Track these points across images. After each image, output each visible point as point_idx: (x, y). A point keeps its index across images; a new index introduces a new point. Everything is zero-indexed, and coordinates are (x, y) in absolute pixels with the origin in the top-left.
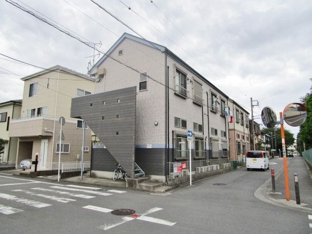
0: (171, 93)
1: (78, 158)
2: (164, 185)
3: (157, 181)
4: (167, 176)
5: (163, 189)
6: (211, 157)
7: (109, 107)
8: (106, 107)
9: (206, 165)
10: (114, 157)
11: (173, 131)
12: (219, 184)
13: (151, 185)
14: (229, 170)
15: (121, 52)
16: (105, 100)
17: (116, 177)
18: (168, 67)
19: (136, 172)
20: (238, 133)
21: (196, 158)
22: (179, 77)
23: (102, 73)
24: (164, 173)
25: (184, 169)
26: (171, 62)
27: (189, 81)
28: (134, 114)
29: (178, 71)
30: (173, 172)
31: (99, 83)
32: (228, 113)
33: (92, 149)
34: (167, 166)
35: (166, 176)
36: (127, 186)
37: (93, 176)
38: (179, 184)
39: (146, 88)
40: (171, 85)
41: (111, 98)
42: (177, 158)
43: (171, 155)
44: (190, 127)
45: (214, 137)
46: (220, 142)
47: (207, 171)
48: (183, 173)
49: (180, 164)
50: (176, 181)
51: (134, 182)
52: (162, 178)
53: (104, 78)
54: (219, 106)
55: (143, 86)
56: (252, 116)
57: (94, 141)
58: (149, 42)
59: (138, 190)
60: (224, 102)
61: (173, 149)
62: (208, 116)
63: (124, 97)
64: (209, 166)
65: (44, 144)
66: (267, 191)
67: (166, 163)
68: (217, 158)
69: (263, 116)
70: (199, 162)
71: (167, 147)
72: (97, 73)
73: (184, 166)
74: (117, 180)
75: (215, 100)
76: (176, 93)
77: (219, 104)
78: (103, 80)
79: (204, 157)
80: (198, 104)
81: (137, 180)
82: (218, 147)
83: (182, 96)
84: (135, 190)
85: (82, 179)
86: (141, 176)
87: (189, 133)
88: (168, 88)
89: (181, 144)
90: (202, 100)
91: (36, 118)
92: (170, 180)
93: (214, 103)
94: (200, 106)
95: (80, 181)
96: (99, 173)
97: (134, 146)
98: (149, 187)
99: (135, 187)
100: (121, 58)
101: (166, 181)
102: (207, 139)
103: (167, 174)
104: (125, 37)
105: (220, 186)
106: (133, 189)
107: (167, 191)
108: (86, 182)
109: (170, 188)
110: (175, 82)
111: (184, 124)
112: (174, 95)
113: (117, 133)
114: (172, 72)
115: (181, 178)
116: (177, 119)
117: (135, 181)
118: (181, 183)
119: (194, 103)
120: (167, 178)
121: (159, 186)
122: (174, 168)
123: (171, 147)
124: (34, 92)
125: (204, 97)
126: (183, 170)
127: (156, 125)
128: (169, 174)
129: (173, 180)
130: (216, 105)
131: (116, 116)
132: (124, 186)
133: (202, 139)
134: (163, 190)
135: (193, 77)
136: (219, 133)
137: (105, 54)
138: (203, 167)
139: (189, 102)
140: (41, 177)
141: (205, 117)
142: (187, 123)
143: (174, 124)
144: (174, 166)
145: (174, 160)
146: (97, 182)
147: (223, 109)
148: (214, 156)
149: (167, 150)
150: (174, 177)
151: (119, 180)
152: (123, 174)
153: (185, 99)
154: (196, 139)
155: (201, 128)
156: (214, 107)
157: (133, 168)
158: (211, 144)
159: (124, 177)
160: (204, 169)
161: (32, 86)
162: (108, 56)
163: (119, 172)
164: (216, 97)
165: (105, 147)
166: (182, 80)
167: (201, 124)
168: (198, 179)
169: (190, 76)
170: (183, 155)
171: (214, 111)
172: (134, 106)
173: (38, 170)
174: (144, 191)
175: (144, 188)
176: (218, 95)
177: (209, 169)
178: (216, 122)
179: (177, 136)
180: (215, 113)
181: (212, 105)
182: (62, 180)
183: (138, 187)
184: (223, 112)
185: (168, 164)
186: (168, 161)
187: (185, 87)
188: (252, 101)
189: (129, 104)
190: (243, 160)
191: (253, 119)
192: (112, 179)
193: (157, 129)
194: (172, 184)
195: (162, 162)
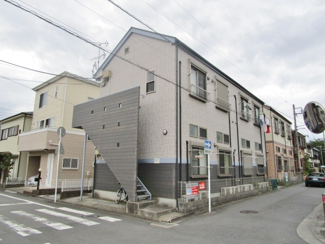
0: (185, 95)
1: (88, 174)
2: (174, 211)
3: (166, 206)
4: (179, 199)
5: (169, 217)
6: (242, 175)
7: (110, 113)
8: (107, 114)
9: (235, 185)
10: (114, 174)
11: (187, 142)
12: (248, 212)
13: (155, 211)
14: (265, 192)
15: (127, 50)
16: (106, 105)
17: (119, 198)
18: (180, 62)
19: (139, 194)
20: (279, 146)
21: (221, 175)
22: (197, 75)
23: (107, 76)
24: (174, 196)
25: (203, 189)
26: (184, 57)
27: (210, 80)
28: (136, 121)
29: (194, 68)
30: (185, 194)
32: (263, 121)
33: (95, 164)
34: (178, 186)
35: (176, 199)
36: (127, 212)
37: (96, 196)
38: (195, 211)
39: (153, 90)
40: (184, 84)
41: (112, 103)
42: (193, 177)
43: (185, 172)
44: (212, 136)
45: (246, 150)
46: (254, 156)
47: (237, 192)
48: (201, 196)
49: (196, 184)
51: (135, 206)
52: (172, 202)
53: (110, 81)
54: (251, 113)
55: (150, 86)
56: (296, 126)
57: (98, 155)
59: (139, 217)
60: (259, 109)
61: (187, 165)
62: (237, 124)
63: (126, 100)
64: (238, 186)
67: (177, 184)
68: (250, 176)
70: (225, 181)
71: (179, 162)
72: (102, 77)
73: (202, 186)
74: (120, 202)
75: (245, 104)
76: (192, 94)
77: (250, 109)
78: (109, 84)
79: (231, 175)
80: (222, 109)
81: (138, 203)
82: (251, 163)
83: (201, 99)
85: (82, 200)
86: (147, 198)
87: (206, 144)
88: (180, 87)
89: (199, 159)
90: (228, 105)
91: (45, 129)
92: (182, 205)
93: (245, 109)
94: (226, 112)
95: (78, 203)
96: (102, 193)
97: (136, 161)
98: (153, 214)
99: (136, 213)
100: (127, 57)
101: (177, 206)
102: (236, 153)
103: (178, 196)
104: (132, 33)
105: (249, 215)
106: (132, 216)
107: (173, 220)
108: (84, 204)
109: (179, 215)
110: (191, 81)
111: (203, 133)
112: (189, 97)
113: (118, 145)
114: (186, 69)
115: (197, 202)
116: (192, 127)
119: (216, 107)
120: (179, 202)
121: (166, 213)
122: (187, 190)
123: (184, 161)
124: (44, 102)
125: (231, 101)
126: (201, 192)
127: (165, 134)
128: (180, 197)
129: (186, 205)
130: (247, 111)
131: (117, 124)
132: (124, 211)
133: (229, 152)
134: (170, 220)
135: (215, 76)
136: (252, 145)
138: (231, 187)
139: (210, 106)
140: (42, 196)
141: (233, 126)
142: (208, 132)
143: (188, 133)
144: (187, 186)
145: (189, 179)
146: (96, 205)
147: (257, 117)
148: (246, 173)
149: (178, 166)
150: (187, 201)
151: (122, 202)
152: (126, 195)
153: (204, 102)
154: (220, 152)
155: (227, 139)
156: (245, 114)
157: (135, 188)
158: (241, 159)
159: (127, 199)
160: (232, 190)
161: (42, 96)
163: (122, 193)
164: (247, 102)
166: (199, 80)
167: (228, 133)
168: (219, 204)
169: (210, 74)
170: (202, 172)
171: (246, 118)
173: (40, 188)
174: (146, 219)
175: (147, 215)
176: (250, 100)
177: (239, 190)
178: (249, 132)
179: (193, 148)
180: (247, 121)
181: (242, 112)
182: (61, 200)
183: (139, 214)
184: (257, 120)
185: (180, 184)
186: (180, 180)
187: (205, 88)
188: (294, 108)
189: (132, 108)
190: (285, 178)
191: (296, 130)
192: (114, 201)
193: (166, 139)
194: (184, 210)
195: (172, 181)
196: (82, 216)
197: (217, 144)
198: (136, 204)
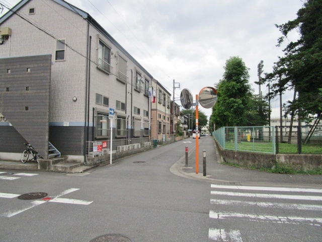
0: (93, 67)
2: (82, 165)
3: (74, 161)
4: (86, 155)
5: (81, 169)
6: (133, 136)
7: (15, 76)
8: (11, 76)
9: (127, 144)
10: (23, 136)
11: (94, 109)
12: (138, 162)
13: (68, 166)
14: (149, 149)
15: (32, 11)
16: (10, 67)
17: (26, 159)
18: (91, 37)
19: (50, 152)
20: (160, 113)
21: (118, 136)
22: (103, 49)
23: (6, 33)
24: (82, 152)
25: (105, 147)
26: (94, 32)
27: (113, 55)
28: (48, 87)
29: (102, 43)
30: (92, 151)
31: (2, 46)
32: (151, 92)
34: (86, 145)
35: (84, 155)
36: (39, 168)
38: (99, 163)
39: (63, 58)
40: (93, 58)
41: (18, 66)
42: (98, 137)
43: (91, 133)
44: (112, 104)
45: (136, 116)
46: (142, 121)
47: (128, 149)
48: (103, 153)
49: (100, 143)
50: (95, 160)
51: (47, 163)
52: (80, 158)
53: (9, 39)
54: (143, 86)
55: (60, 55)
56: (174, 98)
58: (69, 4)
59: (52, 171)
60: (148, 82)
61: (93, 127)
62: (131, 94)
63: (36, 65)
64: (130, 145)
66: (181, 166)
67: (85, 143)
68: (139, 137)
69: (182, 98)
70: (121, 141)
71: (87, 125)
73: (105, 145)
74: (26, 162)
75: (139, 78)
76: (99, 67)
77: (143, 83)
78: (8, 43)
79: (125, 136)
80: (121, 81)
81: (51, 160)
82: (140, 127)
83: (105, 71)
84: (48, 171)
86: (56, 157)
87: (111, 111)
88: (90, 60)
89: (102, 123)
90: (126, 78)
92: (89, 160)
93: (138, 82)
94: (124, 83)
97: (47, 124)
98: (66, 168)
99: (49, 169)
100: (32, 18)
101: (85, 161)
102: (130, 118)
103: (86, 153)
105: (140, 164)
106: (46, 171)
107: (84, 171)
109: (88, 167)
110: (98, 54)
111: (106, 101)
112: (96, 70)
113: (27, 108)
114: (95, 43)
115: (101, 157)
116: (98, 96)
118: (101, 163)
119: (117, 79)
120: (86, 158)
121: (77, 166)
122: (94, 147)
123: (91, 125)
125: (129, 75)
126: (103, 149)
127: (75, 101)
128: (88, 154)
129: (93, 160)
130: (140, 84)
131: (25, 88)
132: (35, 168)
133: (124, 118)
134: (81, 171)
135: (118, 52)
136: (142, 112)
137: (11, 10)
138: (125, 146)
139: (112, 78)
141: (129, 96)
142: (110, 100)
143: (95, 101)
144: (94, 145)
145: (94, 139)
147: (147, 89)
148: (136, 135)
149: (86, 128)
150: (93, 157)
151: (30, 161)
152: (34, 155)
153: (108, 74)
154: (118, 117)
155: (124, 106)
156: (138, 86)
157: (47, 147)
158: (133, 123)
159: (35, 158)
160: (125, 148)
162: (15, 13)
163: (30, 153)
164: (140, 75)
165: (10, 125)
166: (105, 54)
167: (124, 102)
168: (118, 158)
169: (114, 50)
170: (104, 133)
171: (138, 90)
172: (49, 77)
174: (60, 172)
175: (60, 170)
176: (143, 74)
177: (130, 148)
178: (139, 101)
179: (98, 114)
180: (139, 92)
181: (136, 84)
183: (52, 169)
184: (147, 91)
185: (88, 143)
186: (88, 140)
187: (109, 62)
188: (174, 83)
189: (43, 75)
190: (163, 139)
191: (174, 101)
192: (20, 161)
193: (75, 106)
194: (91, 163)
195: (81, 141)
197: (116, 110)
198: (49, 161)
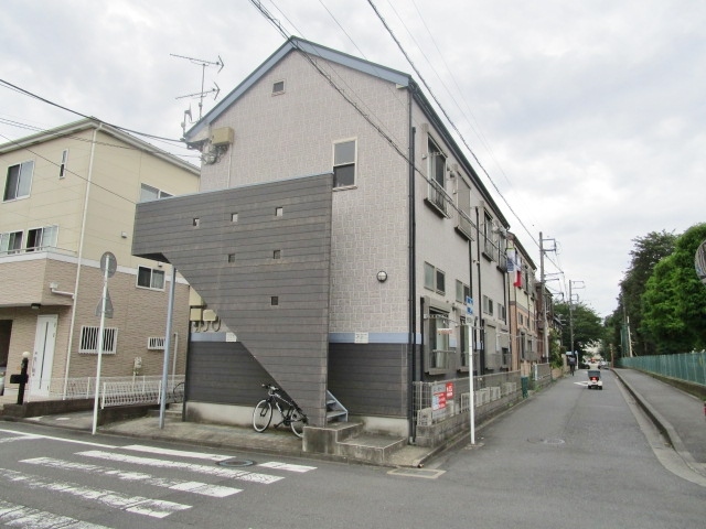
0: (418, 199)
1: (137, 366)
2: (406, 444)
4: (413, 419)
5: (412, 457)
6: (484, 369)
7: (249, 227)
8: (239, 229)
10: (265, 367)
11: (422, 300)
13: (379, 446)
14: (516, 402)
15: (278, 87)
16: (237, 208)
17: (265, 422)
18: (414, 130)
19: (329, 409)
20: (522, 312)
21: (462, 368)
23: (225, 139)
24: (404, 412)
25: (450, 399)
26: (419, 119)
27: (449, 173)
28: (324, 249)
30: (430, 406)
31: (213, 166)
32: (514, 261)
33: (190, 342)
34: (412, 388)
35: (409, 418)
36: (304, 449)
37: (191, 417)
38: (447, 444)
39: (351, 181)
41: (256, 206)
42: (431, 372)
43: (419, 360)
44: (451, 289)
45: (488, 318)
46: (498, 332)
47: (484, 403)
48: (445, 412)
49: (442, 387)
50: (437, 432)
51: (327, 436)
52: (400, 425)
53: (229, 152)
55: (343, 176)
56: (543, 275)
57: (197, 322)
61: (422, 346)
62: (479, 265)
63: (296, 200)
65: (46, 328)
67: (409, 386)
68: (494, 371)
71: (412, 342)
72: (207, 140)
73: (450, 392)
74: (267, 429)
76: (427, 198)
78: (227, 160)
80: (463, 234)
81: (335, 430)
82: (494, 344)
83: (439, 209)
84: (331, 459)
85: (163, 427)
86: (337, 420)
88: (414, 184)
90: (470, 227)
91: (23, 256)
92: (423, 431)
94: (466, 239)
95: (157, 433)
96: (209, 410)
97: (325, 337)
98: (375, 452)
99: (331, 452)
100: (278, 102)
101: (413, 433)
102: (479, 324)
103: (412, 415)
104: (294, 46)
106: (323, 458)
107: (425, 463)
108: (177, 435)
109: (428, 452)
110: (427, 170)
112: (424, 205)
113: (275, 301)
115: (445, 424)
116: (428, 269)
117: (330, 434)
118: (446, 439)
119: (456, 229)
122: (433, 398)
123: (418, 340)
124: (21, 186)
126: (447, 404)
127: (382, 281)
128: (416, 414)
129: (431, 431)
131: (271, 254)
132: (295, 448)
134: (416, 462)
135: (456, 166)
136: (495, 308)
138: (477, 394)
139: (449, 226)
140: (37, 419)
142: (446, 279)
143: (423, 280)
144: (433, 392)
145: (426, 377)
146: (211, 436)
147: (502, 254)
148: (488, 365)
149: (412, 348)
150: (430, 424)
151: (276, 429)
152: (285, 413)
153: (442, 216)
154: (461, 320)
156: (489, 246)
158: (483, 336)
159: (287, 421)
161: (13, 171)
163: (274, 407)
165: (231, 338)
166: (436, 170)
167: (468, 284)
169: (451, 161)
170: (440, 361)
171: (489, 254)
172: (327, 226)
173: (28, 398)
174: (360, 463)
175: (359, 456)
176: (494, 218)
178: (492, 282)
179: (432, 312)
180: (490, 260)
182: (102, 429)
183: (338, 452)
184: (502, 258)
186: (414, 380)
188: (541, 240)
189: (312, 220)
190: (532, 376)
191: (543, 282)
192: (251, 427)
193: (383, 292)
194: (428, 441)
195: (399, 383)
196: (218, 464)
197: (457, 305)
198: (329, 432)
